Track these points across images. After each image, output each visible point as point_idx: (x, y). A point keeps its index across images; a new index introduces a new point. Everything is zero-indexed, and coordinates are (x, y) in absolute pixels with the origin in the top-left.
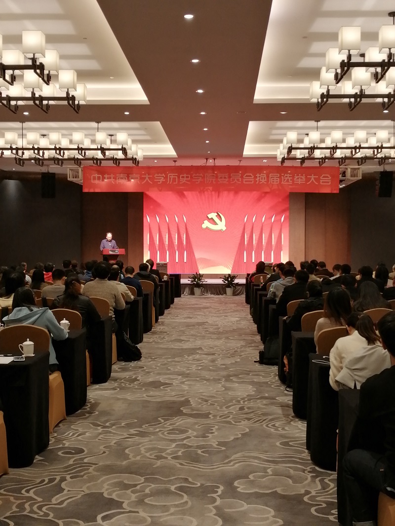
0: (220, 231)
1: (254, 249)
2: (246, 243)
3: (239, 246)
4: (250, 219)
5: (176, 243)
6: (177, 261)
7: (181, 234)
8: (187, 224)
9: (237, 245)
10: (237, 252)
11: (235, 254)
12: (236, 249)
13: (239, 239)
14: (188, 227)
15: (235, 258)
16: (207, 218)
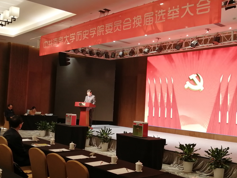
0: (199, 91)
1: (229, 110)
2: (221, 103)
3: (214, 106)
4: (225, 79)
5: (166, 102)
6: (166, 117)
7: (169, 93)
8: (174, 85)
9: (213, 105)
10: (213, 112)
11: (210, 113)
12: (211, 109)
13: (215, 99)
14: (174, 88)
15: (211, 117)
16: (189, 80)
